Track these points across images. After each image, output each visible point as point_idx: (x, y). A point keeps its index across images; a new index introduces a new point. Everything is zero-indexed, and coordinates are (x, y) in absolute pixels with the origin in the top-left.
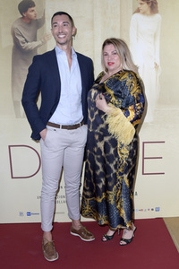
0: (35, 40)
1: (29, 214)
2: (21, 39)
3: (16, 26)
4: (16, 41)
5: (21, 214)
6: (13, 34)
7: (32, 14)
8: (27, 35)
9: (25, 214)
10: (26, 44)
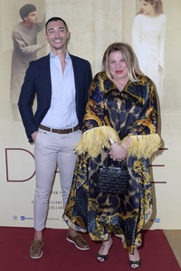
0: (35, 43)
1: (23, 218)
2: (21, 43)
3: (17, 30)
4: (16, 44)
5: (15, 218)
6: (14, 38)
7: (33, 18)
8: (27, 38)
9: (19, 218)
10: (26, 48)
